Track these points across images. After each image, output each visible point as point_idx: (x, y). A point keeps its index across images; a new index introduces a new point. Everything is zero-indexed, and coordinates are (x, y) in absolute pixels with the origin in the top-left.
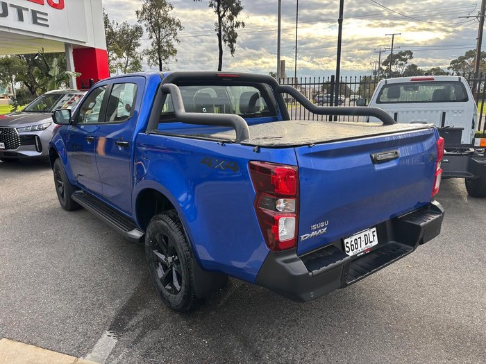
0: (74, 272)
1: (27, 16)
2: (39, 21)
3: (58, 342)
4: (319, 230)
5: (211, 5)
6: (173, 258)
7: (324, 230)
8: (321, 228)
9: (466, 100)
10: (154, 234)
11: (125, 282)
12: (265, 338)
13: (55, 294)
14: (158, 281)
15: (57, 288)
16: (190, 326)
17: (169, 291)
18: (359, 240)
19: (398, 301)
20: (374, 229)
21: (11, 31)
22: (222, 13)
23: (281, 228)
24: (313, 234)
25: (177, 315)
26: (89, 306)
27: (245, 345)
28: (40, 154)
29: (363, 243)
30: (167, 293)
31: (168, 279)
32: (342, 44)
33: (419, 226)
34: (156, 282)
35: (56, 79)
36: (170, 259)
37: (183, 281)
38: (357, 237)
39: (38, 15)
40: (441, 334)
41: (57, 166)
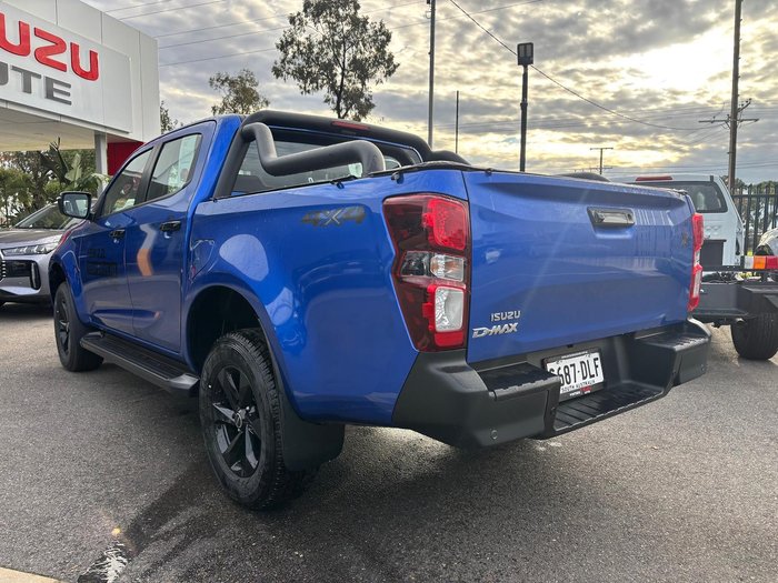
0: (70, 454)
1: (38, 85)
2: (56, 95)
3: (27, 555)
4: (505, 325)
5: (327, 101)
6: (247, 412)
7: (514, 326)
8: (508, 321)
9: (724, 209)
10: (216, 371)
11: (160, 467)
12: (409, 549)
13: (31, 484)
14: (220, 458)
15: (35, 476)
16: (272, 532)
17: (238, 473)
18: (571, 369)
19: (641, 495)
20: (597, 355)
21: (10, 107)
22: (344, 112)
23: (439, 313)
24: (496, 329)
25: (250, 516)
26: (91, 503)
27: (373, 559)
28: (37, 292)
29: (579, 376)
30: (234, 478)
31: (237, 453)
32: (526, 165)
33: (672, 351)
34: (215, 461)
35: (76, 185)
36: (241, 414)
37: (263, 446)
38: (568, 362)
39: (55, 86)
40: (722, 542)
41: (61, 294)
